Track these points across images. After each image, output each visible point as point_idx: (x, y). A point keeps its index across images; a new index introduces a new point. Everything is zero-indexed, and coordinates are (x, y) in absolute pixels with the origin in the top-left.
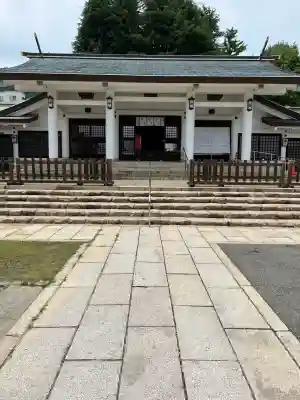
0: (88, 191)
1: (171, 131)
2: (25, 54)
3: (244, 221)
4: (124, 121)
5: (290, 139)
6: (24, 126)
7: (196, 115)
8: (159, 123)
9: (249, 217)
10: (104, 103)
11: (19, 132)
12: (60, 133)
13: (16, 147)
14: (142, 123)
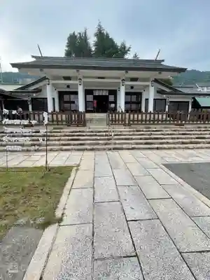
0: (72, 130)
1: (111, 98)
2: (33, 57)
3: (165, 146)
4: (87, 92)
5: (171, 102)
6: (34, 95)
7: (126, 89)
8: (105, 93)
9: (168, 143)
10: (77, 82)
11: (32, 99)
12: (54, 99)
13: (30, 107)
14: (97, 93)
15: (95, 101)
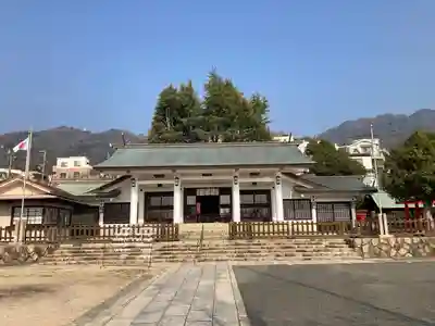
1: (224, 199)
4: (188, 192)
6: (111, 200)
8: (215, 193)
10: (173, 182)
11: (106, 204)
13: (102, 216)
14: (201, 193)
15: (199, 204)
